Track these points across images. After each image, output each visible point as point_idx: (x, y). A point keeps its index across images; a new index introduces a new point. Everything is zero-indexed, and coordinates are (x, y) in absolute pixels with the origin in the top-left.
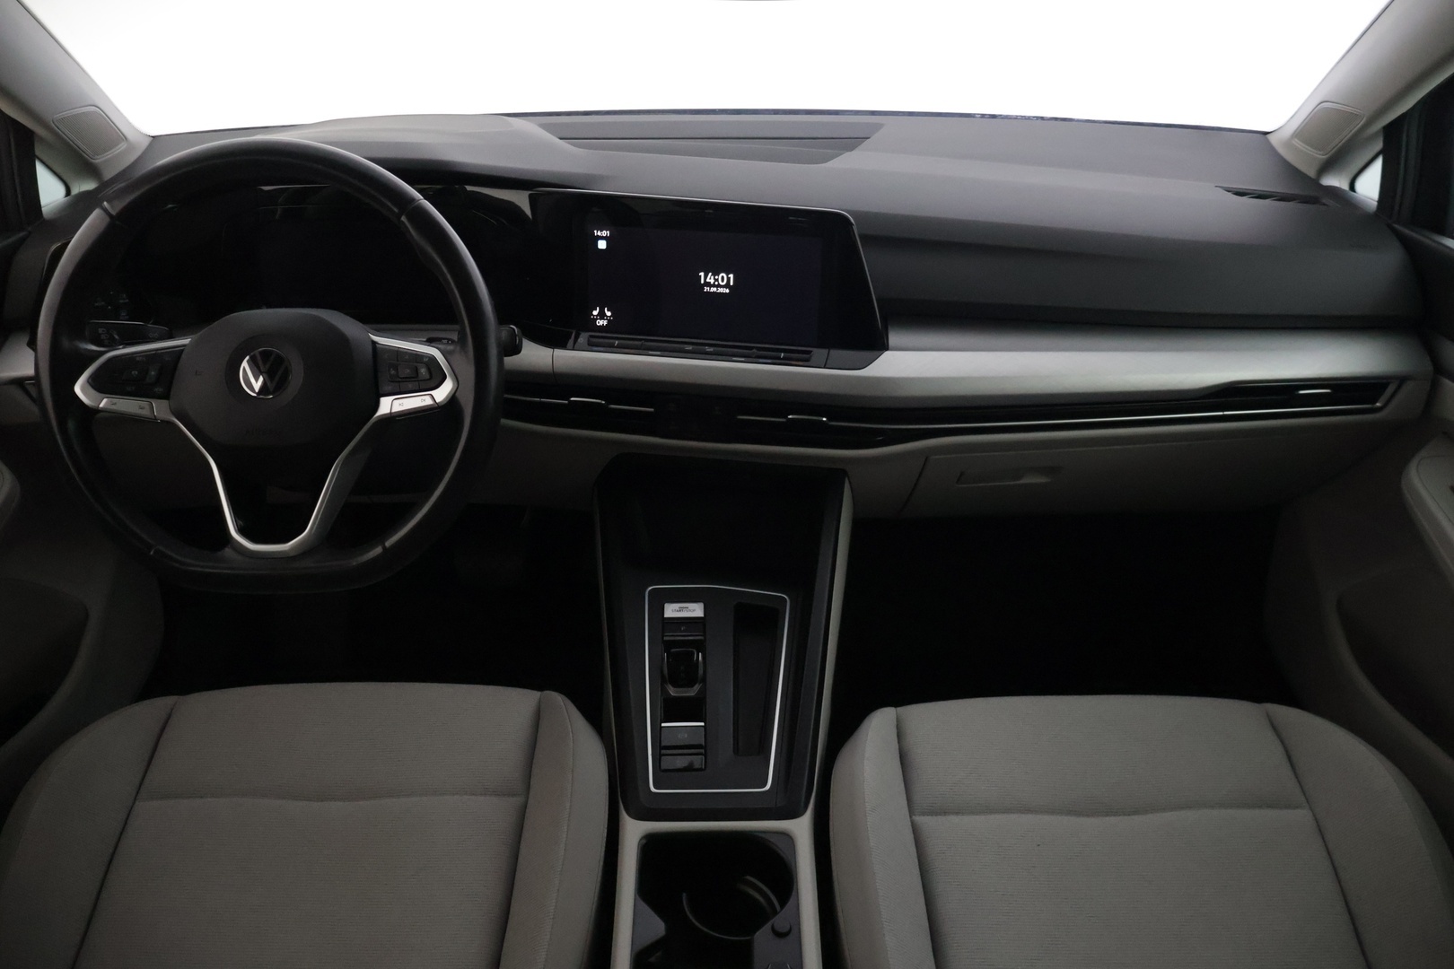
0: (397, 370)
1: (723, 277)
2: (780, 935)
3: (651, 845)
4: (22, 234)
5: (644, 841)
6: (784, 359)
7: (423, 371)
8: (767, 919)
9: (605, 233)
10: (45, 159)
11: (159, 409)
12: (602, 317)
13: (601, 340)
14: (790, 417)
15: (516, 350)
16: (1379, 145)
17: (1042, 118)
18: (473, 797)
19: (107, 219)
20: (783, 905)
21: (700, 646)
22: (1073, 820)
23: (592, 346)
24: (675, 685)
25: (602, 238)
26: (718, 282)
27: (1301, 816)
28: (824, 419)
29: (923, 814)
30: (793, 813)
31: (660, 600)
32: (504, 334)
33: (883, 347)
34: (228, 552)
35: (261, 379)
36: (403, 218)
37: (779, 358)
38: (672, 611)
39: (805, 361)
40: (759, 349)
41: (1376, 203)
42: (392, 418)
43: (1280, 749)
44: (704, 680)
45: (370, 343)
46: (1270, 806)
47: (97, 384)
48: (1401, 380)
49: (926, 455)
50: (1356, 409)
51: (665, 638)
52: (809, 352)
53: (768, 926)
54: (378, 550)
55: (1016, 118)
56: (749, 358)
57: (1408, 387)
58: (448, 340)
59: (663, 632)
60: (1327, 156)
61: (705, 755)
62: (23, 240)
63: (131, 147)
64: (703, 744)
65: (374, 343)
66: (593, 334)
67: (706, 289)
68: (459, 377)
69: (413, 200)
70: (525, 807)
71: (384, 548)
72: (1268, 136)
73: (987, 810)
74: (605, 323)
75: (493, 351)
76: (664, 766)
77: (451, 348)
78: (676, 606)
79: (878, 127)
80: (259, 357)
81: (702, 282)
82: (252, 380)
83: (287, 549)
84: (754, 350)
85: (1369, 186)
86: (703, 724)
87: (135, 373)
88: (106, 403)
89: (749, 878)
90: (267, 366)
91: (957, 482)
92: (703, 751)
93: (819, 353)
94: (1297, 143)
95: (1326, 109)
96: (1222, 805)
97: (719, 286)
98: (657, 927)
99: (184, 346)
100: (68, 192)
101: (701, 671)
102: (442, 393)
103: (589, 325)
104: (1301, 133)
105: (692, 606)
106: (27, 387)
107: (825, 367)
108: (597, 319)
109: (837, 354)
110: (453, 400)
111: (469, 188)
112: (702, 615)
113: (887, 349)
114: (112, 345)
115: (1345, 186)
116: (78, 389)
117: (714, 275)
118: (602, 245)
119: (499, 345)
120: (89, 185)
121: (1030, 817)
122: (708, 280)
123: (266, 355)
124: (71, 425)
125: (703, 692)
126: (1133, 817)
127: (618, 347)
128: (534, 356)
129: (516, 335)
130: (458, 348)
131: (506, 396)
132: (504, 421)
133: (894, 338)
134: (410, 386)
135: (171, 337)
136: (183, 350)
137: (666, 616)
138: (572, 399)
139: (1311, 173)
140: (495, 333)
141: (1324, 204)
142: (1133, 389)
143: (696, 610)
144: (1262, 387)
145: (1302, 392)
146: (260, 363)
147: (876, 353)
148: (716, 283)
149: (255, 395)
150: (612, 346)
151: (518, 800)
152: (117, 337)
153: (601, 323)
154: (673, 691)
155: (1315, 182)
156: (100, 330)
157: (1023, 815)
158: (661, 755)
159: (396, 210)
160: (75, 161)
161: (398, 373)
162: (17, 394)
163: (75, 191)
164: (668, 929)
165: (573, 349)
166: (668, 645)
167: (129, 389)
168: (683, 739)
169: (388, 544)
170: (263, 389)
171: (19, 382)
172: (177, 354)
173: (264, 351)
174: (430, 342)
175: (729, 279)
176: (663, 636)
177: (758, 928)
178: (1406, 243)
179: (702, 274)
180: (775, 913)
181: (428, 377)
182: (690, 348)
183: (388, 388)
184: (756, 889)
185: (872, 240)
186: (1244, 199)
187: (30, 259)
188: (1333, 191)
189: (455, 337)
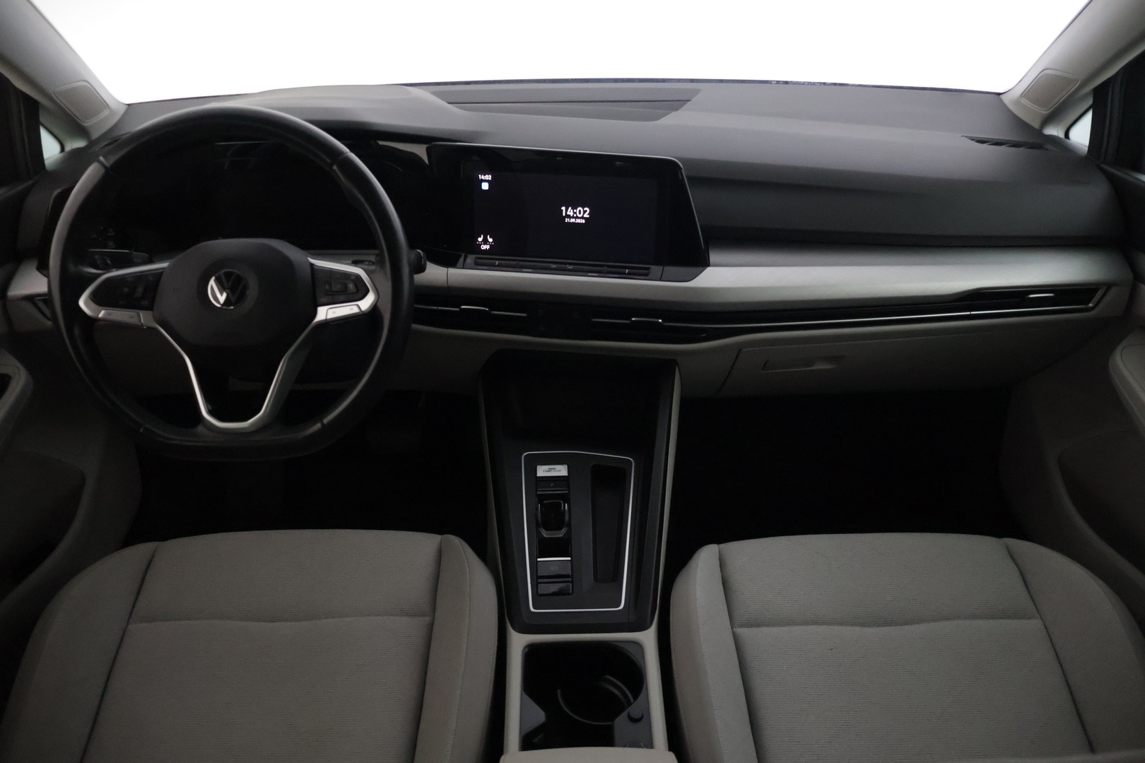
0: (330, 286)
1: (580, 211)
2: (635, 720)
3: (532, 653)
4: (30, 182)
5: (527, 650)
6: (628, 274)
7: (351, 286)
8: (621, 709)
9: (488, 177)
10: (45, 124)
11: (144, 318)
12: (485, 243)
13: (484, 261)
14: (633, 319)
15: (421, 269)
16: (1090, 102)
17: (824, 84)
18: (392, 617)
19: (103, 171)
20: (635, 698)
21: (566, 498)
22: (857, 629)
23: (478, 265)
24: (547, 529)
25: (485, 181)
26: (578, 215)
27: (1035, 624)
28: (660, 321)
29: (742, 626)
30: (642, 627)
31: (533, 463)
32: (413, 256)
33: (705, 263)
34: (200, 429)
35: (225, 294)
36: (335, 167)
37: (625, 274)
38: (542, 471)
39: (645, 276)
40: (608, 266)
41: (1087, 149)
42: (326, 324)
43: (1017, 574)
44: (569, 525)
45: (309, 266)
46: (1009, 617)
47: (97, 299)
48: (1108, 286)
49: (739, 348)
50: (1072, 309)
51: (539, 493)
52: (649, 268)
53: (624, 714)
54: (318, 426)
55: (804, 83)
56: (601, 274)
57: (1113, 291)
58: (370, 261)
59: (536, 488)
60: (1048, 112)
61: (572, 582)
62: (32, 186)
63: (112, 113)
64: (570, 574)
65: (312, 265)
66: (478, 256)
67: (567, 220)
68: (379, 290)
69: (340, 153)
70: (431, 625)
71: (323, 424)
72: (1001, 96)
73: (791, 622)
74: (488, 247)
75: (406, 270)
76: (541, 591)
77: (373, 268)
78: (546, 467)
79: (697, 92)
80: (223, 276)
81: (564, 215)
82: (218, 295)
83: (246, 426)
84: (606, 268)
85: (1081, 135)
86: (570, 559)
87: (126, 290)
88: (104, 314)
89: (608, 677)
90: (230, 283)
91: (763, 369)
92: (570, 579)
93: (655, 269)
94: (1024, 101)
95: (1048, 75)
96: (974, 617)
97: (577, 217)
98: (539, 716)
99: (164, 268)
100: (63, 149)
101: (567, 518)
102: (366, 303)
103: (476, 249)
104: (1026, 94)
105: (558, 467)
106: (37, 302)
107: (660, 280)
108: (481, 244)
109: (670, 270)
110: (375, 309)
111: (381, 143)
112: (566, 474)
113: (708, 265)
114: (107, 268)
115: (1061, 135)
116: (82, 303)
117: (573, 209)
118: (485, 186)
119: (410, 265)
120: (80, 144)
121: (824, 628)
122: (568, 213)
123: (228, 275)
124: (77, 331)
125: (569, 533)
126: (902, 627)
127: (498, 266)
128: (435, 274)
129: (421, 258)
130: (378, 268)
131: (416, 306)
132: (415, 326)
133: (713, 257)
134: (342, 298)
135: (150, 262)
136: (162, 273)
137: (538, 475)
138: (463, 307)
139: (1036, 125)
140: (407, 255)
141: (1048, 150)
142: (901, 295)
143: (561, 471)
144: (1000, 292)
145: (1031, 296)
146: (224, 280)
147: (700, 268)
148: (575, 215)
149: (219, 306)
150: (494, 265)
151: (428, 619)
152: (109, 262)
153: (484, 247)
154: (545, 534)
155: (1039, 132)
156: (96, 257)
157: (819, 627)
158: (538, 583)
159: (329, 161)
160: (71, 124)
161: (331, 288)
162: (29, 307)
163: (68, 148)
164: (547, 716)
165: (463, 268)
166: (541, 498)
167: (121, 302)
168: (554, 570)
169: (326, 421)
170: (227, 302)
171: (30, 298)
172: (158, 275)
173: (228, 272)
174: (355, 263)
175: (585, 212)
176: (537, 491)
177: (617, 716)
178: (1111, 178)
179: (563, 208)
180: (630, 704)
181: (355, 291)
182: (554, 266)
183: (324, 300)
184: (615, 686)
185: (698, 181)
186: (985, 146)
187: (39, 202)
188: (1053, 139)
189: (373, 258)
